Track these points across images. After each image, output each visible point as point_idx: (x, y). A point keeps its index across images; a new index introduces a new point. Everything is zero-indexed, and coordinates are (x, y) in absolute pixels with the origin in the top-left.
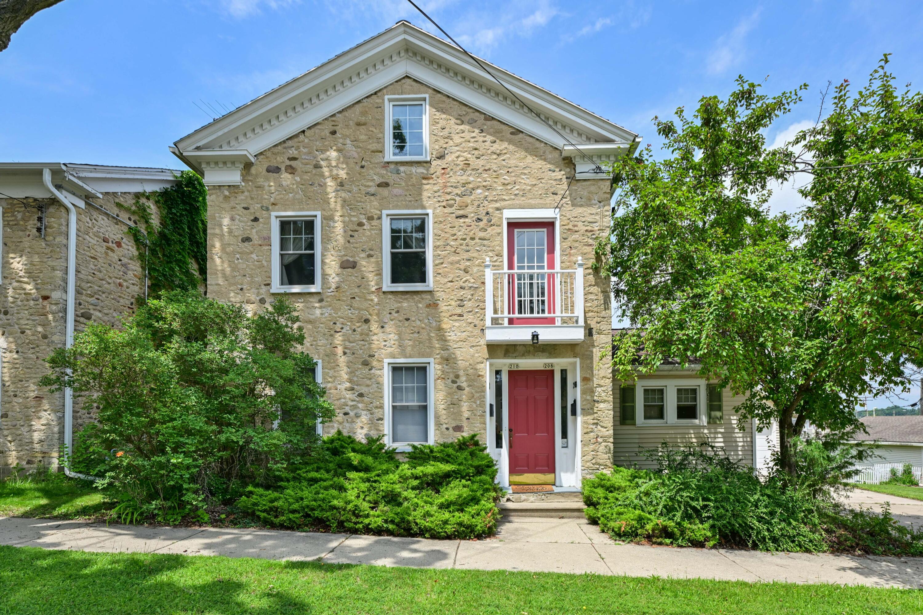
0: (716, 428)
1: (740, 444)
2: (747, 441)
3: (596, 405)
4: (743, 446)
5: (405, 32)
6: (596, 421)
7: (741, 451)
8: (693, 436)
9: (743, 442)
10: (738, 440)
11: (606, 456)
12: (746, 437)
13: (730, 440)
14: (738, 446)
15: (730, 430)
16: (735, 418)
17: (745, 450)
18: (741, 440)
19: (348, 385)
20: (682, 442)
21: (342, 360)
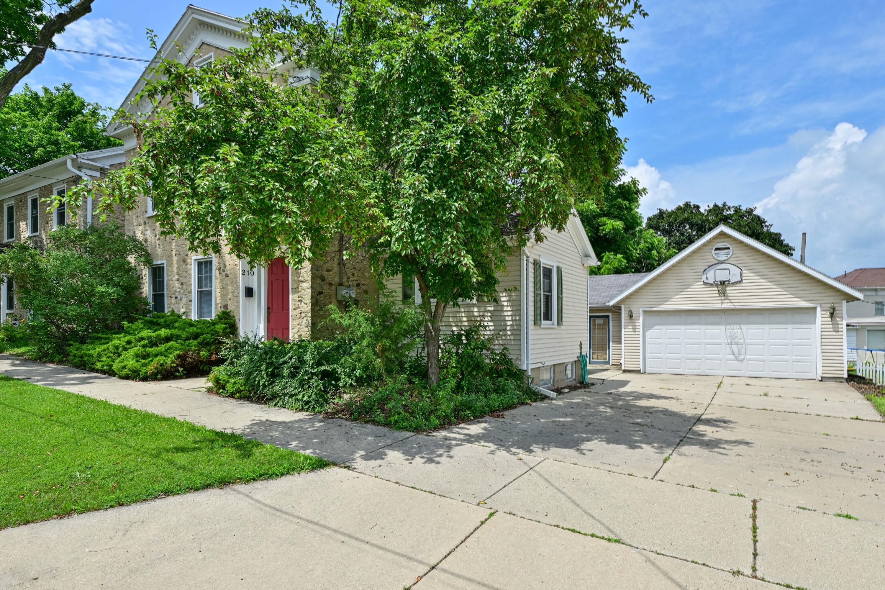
0: (486, 307)
1: (509, 323)
2: (516, 320)
3: (301, 284)
4: (511, 325)
5: (193, 13)
6: (300, 299)
7: (510, 330)
8: (463, 315)
9: (512, 320)
10: (507, 318)
11: (307, 329)
12: (515, 316)
13: (499, 318)
14: (506, 325)
15: (499, 308)
16: (504, 294)
17: (514, 330)
18: (510, 318)
19: (177, 277)
20: (454, 321)
21: (175, 259)
